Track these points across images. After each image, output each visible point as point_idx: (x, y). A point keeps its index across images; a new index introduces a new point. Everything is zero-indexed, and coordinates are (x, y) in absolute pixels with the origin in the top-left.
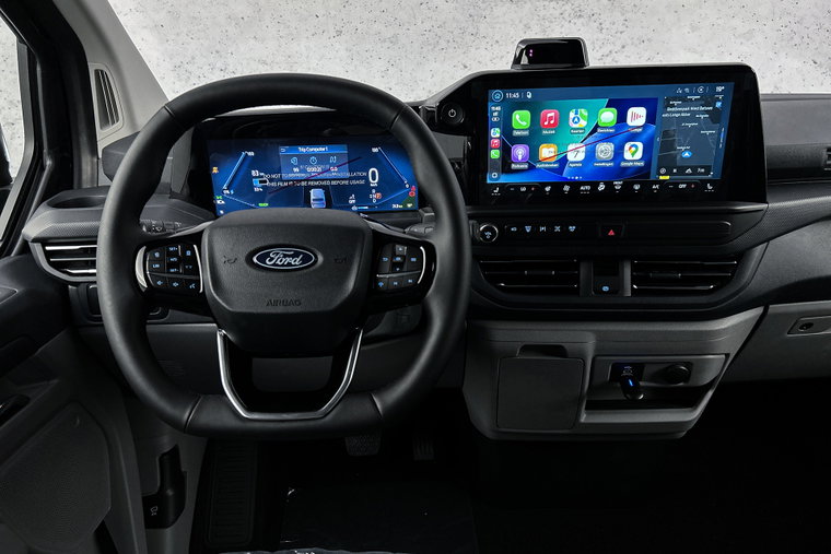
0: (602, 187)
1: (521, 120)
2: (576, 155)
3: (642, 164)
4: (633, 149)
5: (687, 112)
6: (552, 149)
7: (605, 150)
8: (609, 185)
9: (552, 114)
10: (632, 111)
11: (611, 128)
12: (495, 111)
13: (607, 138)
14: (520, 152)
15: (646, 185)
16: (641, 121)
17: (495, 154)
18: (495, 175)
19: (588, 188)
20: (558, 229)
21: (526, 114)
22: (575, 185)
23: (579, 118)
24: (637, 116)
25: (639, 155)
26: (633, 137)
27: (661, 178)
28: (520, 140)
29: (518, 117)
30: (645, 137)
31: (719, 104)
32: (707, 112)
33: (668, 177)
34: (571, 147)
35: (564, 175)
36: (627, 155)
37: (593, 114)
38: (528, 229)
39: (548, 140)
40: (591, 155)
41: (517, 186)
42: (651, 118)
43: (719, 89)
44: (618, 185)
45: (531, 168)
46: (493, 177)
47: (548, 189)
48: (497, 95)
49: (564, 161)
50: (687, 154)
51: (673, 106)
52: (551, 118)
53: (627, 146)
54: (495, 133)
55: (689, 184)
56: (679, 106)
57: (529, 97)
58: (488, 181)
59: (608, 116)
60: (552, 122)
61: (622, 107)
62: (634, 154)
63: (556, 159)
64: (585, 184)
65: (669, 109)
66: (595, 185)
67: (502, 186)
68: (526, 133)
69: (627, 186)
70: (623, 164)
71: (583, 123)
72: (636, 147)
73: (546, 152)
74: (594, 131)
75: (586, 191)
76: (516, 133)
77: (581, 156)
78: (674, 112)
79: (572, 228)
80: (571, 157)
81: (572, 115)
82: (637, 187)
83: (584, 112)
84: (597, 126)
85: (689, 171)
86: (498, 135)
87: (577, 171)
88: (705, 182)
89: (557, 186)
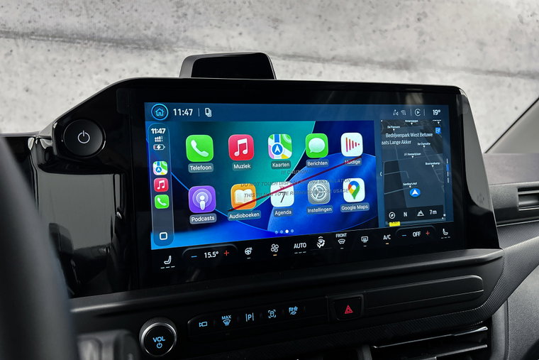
0: (321, 243)
1: (199, 148)
2: (283, 199)
3: (366, 207)
4: (354, 187)
5: (408, 139)
6: (249, 192)
7: (319, 190)
8: (330, 239)
9: (244, 141)
10: (346, 137)
11: (323, 159)
12: (157, 135)
13: (319, 174)
14: (201, 197)
15: (376, 235)
16: (358, 151)
17: (162, 202)
18: (163, 236)
19: (303, 245)
20: (272, 314)
21: (207, 140)
22: (286, 242)
23: (281, 147)
24: (352, 144)
25: (361, 196)
26: (352, 172)
27: (392, 225)
28: (199, 180)
29: (194, 144)
30: (365, 171)
31: (438, 130)
32: (428, 139)
33: (398, 224)
34: (274, 187)
35: (269, 229)
36: (348, 197)
37: (299, 142)
38: (227, 320)
39: (241, 178)
40: (302, 198)
41: (200, 251)
42: (369, 147)
43: (436, 112)
44: (341, 237)
45: (222, 219)
46: (162, 239)
47: (248, 251)
48: (158, 110)
49: (267, 207)
50: (415, 192)
51: (391, 131)
52: (243, 146)
53: (346, 184)
54: (160, 169)
55: (423, 230)
56: (397, 131)
57: (209, 114)
58: (154, 247)
59: (317, 144)
60: (245, 152)
61: (333, 132)
62: (355, 193)
63: (255, 205)
64: (298, 239)
65: (388, 135)
66: (312, 241)
67: (176, 252)
68: (209, 168)
69: (352, 238)
70: (344, 209)
71: (287, 154)
72: (357, 184)
73: (242, 195)
74: (302, 164)
75: (302, 249)
76: (193, 168)
77: (289, 200)
78: (393, 139)
79: (293, 310)
80: (276, 201)
81: (271, 142)
82: (365, 240)
83: (286, 138)
84: (305, 158)
85: (420, 213)
86: (165, 172)
87: (286, 221)
88: (440, 226)
89: (261, 246)
